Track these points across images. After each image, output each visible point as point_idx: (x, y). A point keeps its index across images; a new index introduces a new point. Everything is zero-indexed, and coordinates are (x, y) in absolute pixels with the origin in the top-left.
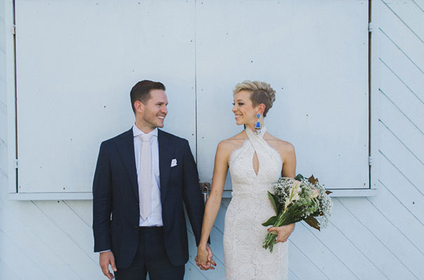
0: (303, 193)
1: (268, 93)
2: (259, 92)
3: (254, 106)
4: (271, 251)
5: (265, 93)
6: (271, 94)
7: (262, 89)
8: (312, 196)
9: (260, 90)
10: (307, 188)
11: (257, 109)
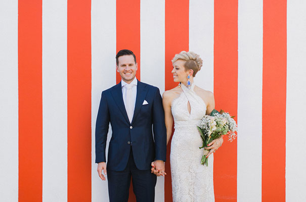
0: (218, 125)
1: (197, 62)
2: (190, 62)
3: (186, 71)
4: (207, 165)
5: (195, 62)
6: (199, 62)
7: (192, 59)
8: (223, 124)
9: (191, 60)
10: (219, 120)
11: (188, 72)
